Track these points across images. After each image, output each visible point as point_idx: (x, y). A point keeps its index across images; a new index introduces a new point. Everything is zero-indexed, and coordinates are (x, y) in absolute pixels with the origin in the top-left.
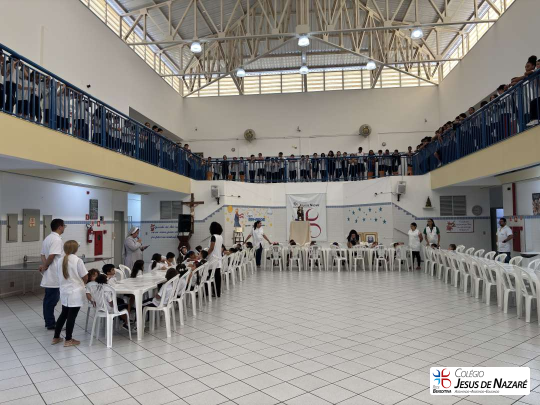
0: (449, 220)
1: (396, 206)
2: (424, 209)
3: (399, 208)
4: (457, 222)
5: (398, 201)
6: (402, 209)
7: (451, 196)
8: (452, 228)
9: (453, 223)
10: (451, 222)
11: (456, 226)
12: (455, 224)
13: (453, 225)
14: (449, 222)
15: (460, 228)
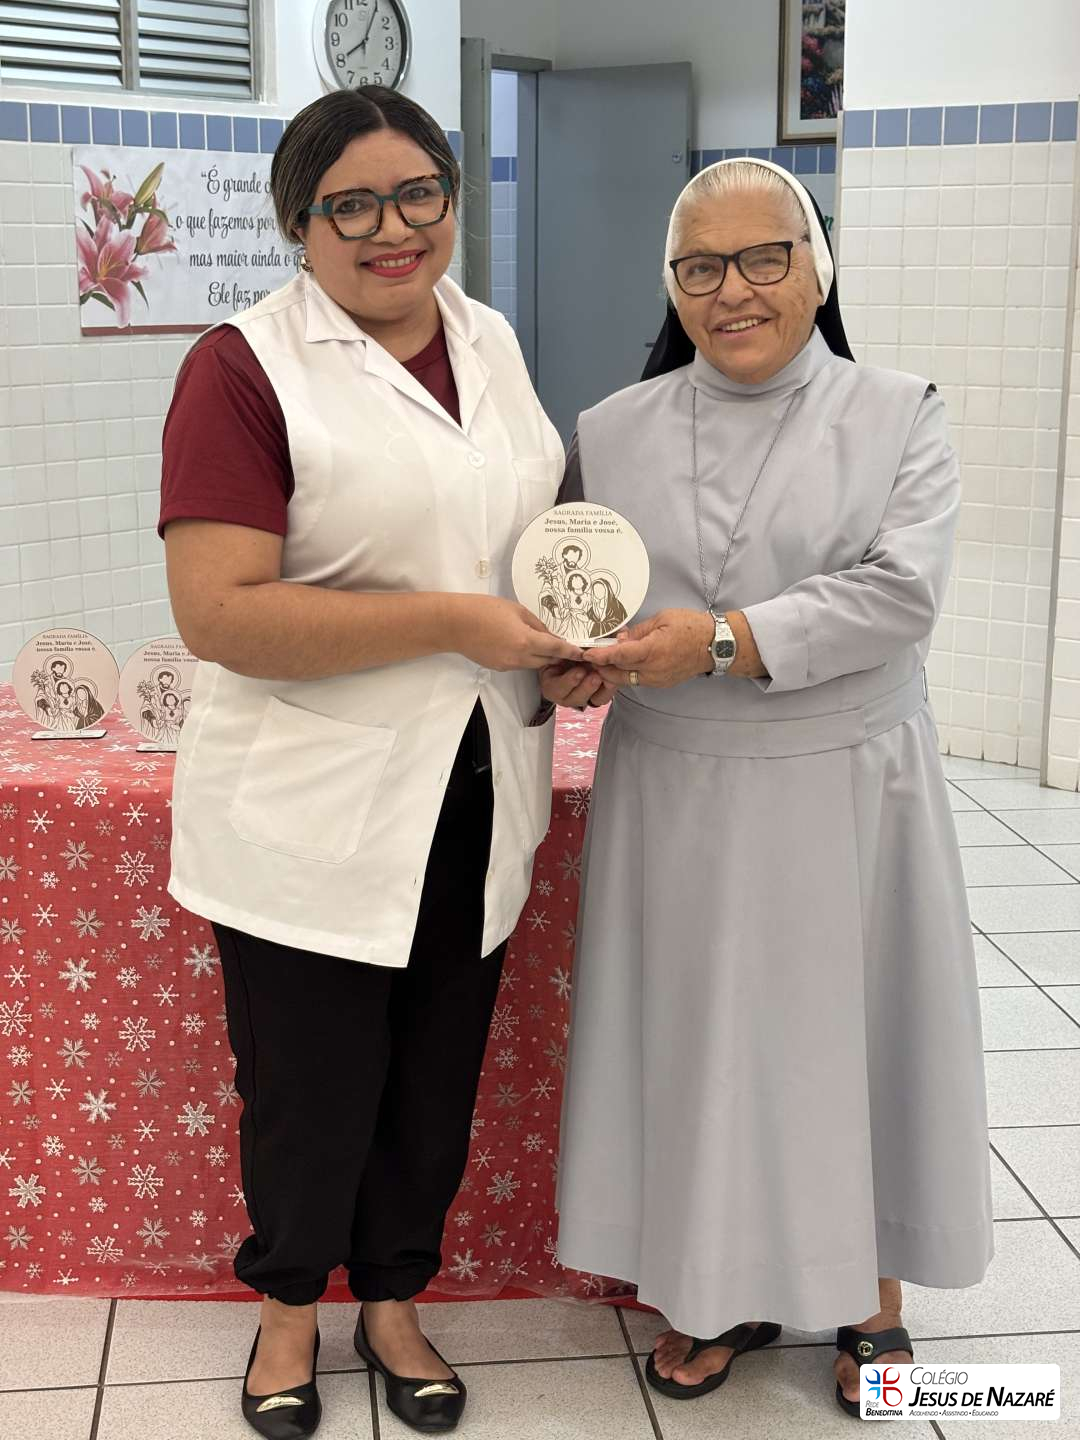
0: (97, 157)
8: (134, 274)
9: (142, 205)
10: (127, 185)
11: (178, 235)
12: (163, 214)
13: (140, 220)
14: (104, 180)
15: (217, 273)
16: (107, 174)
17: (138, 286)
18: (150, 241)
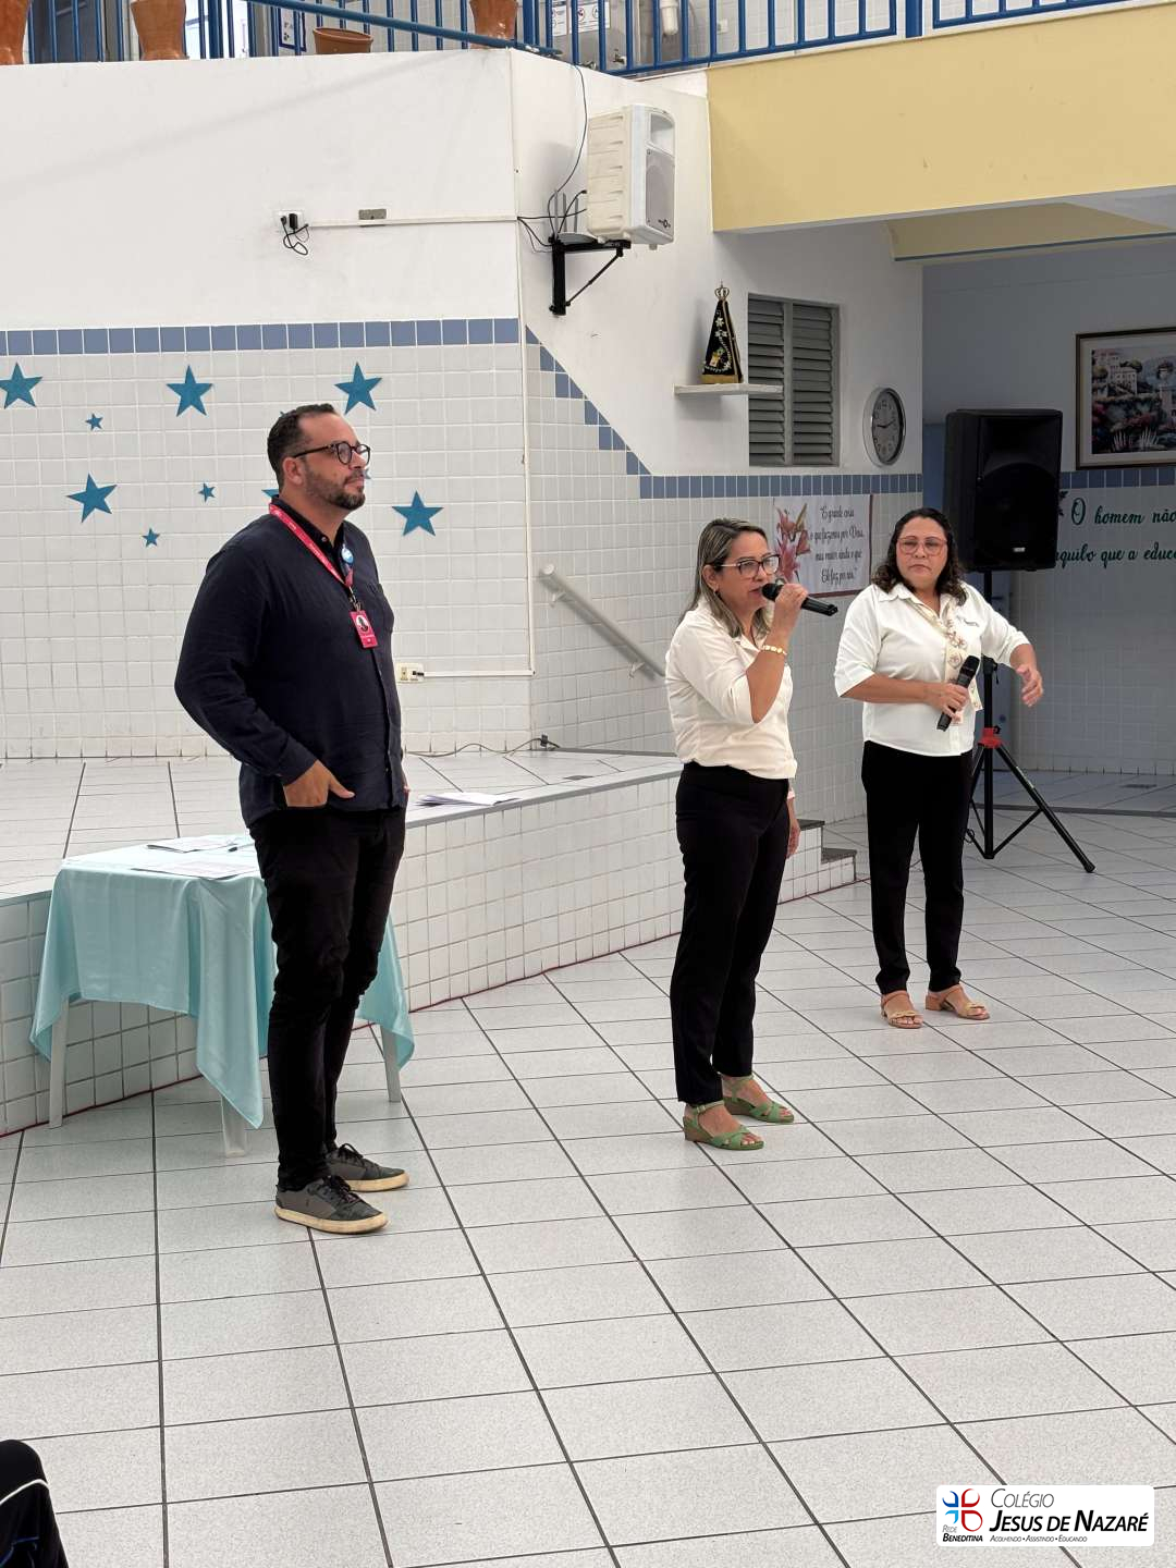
0: (782, 502)
1: (547, 361)
2: (682, 397)
3: (566, 387)
4: (812, 510)
5: (559, 306)
6: (577, 393)
7: (778, 304)
8: (795, 566)
9: (799, 528)
10: (793, 519)
11: (811, 543)
12: (806, 532)
13: (798, 536)
14: (785, 515)
15: (825, 564)
16: (786, 511)
17: (796, 572)
18: (802, 549)
